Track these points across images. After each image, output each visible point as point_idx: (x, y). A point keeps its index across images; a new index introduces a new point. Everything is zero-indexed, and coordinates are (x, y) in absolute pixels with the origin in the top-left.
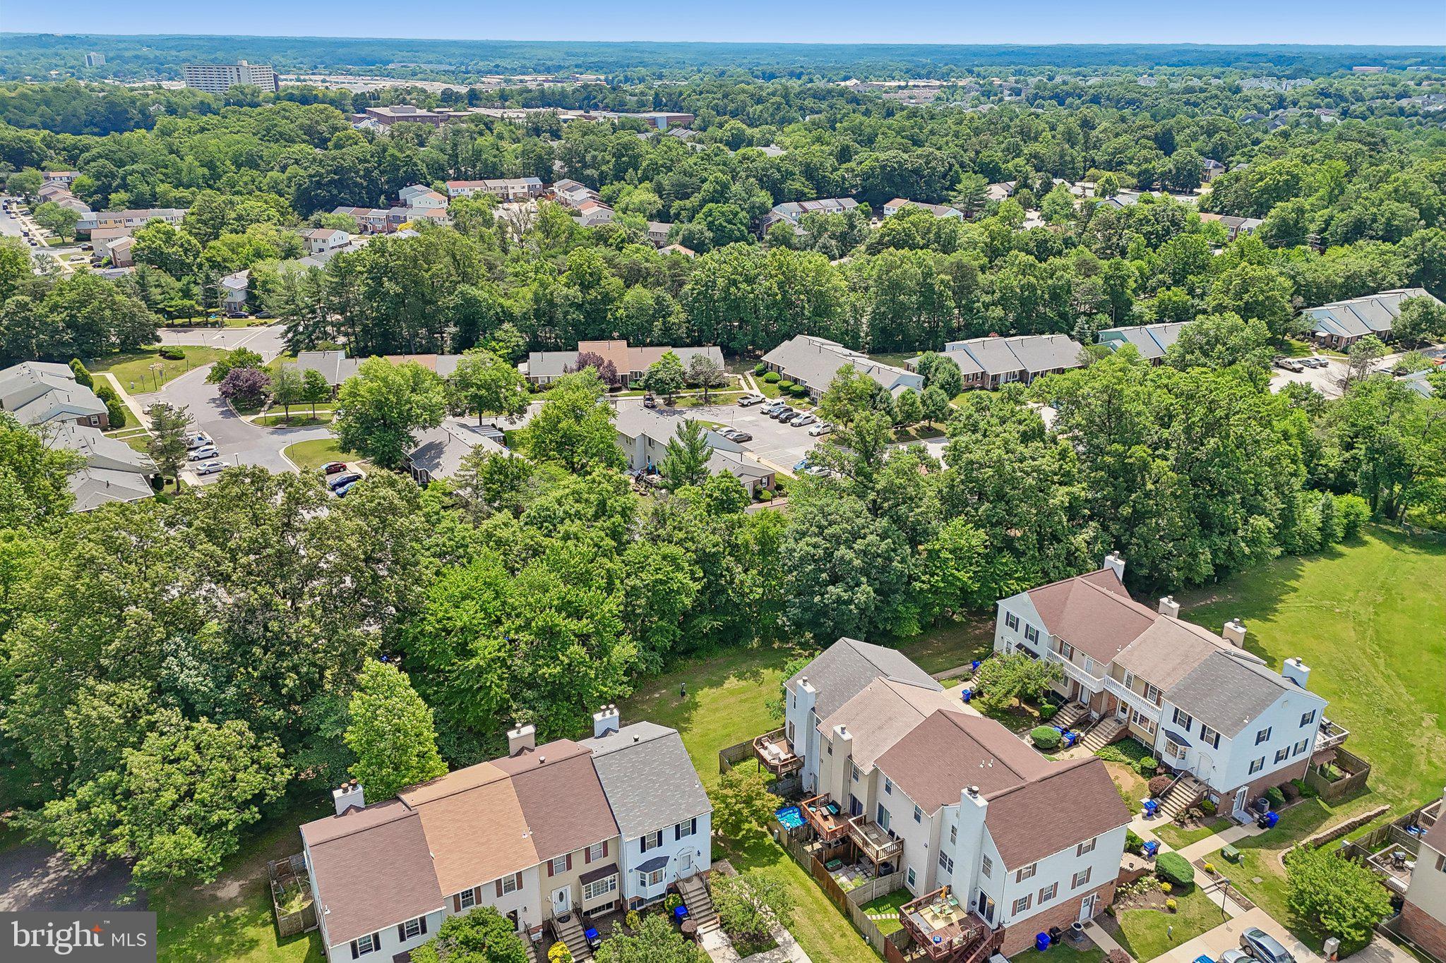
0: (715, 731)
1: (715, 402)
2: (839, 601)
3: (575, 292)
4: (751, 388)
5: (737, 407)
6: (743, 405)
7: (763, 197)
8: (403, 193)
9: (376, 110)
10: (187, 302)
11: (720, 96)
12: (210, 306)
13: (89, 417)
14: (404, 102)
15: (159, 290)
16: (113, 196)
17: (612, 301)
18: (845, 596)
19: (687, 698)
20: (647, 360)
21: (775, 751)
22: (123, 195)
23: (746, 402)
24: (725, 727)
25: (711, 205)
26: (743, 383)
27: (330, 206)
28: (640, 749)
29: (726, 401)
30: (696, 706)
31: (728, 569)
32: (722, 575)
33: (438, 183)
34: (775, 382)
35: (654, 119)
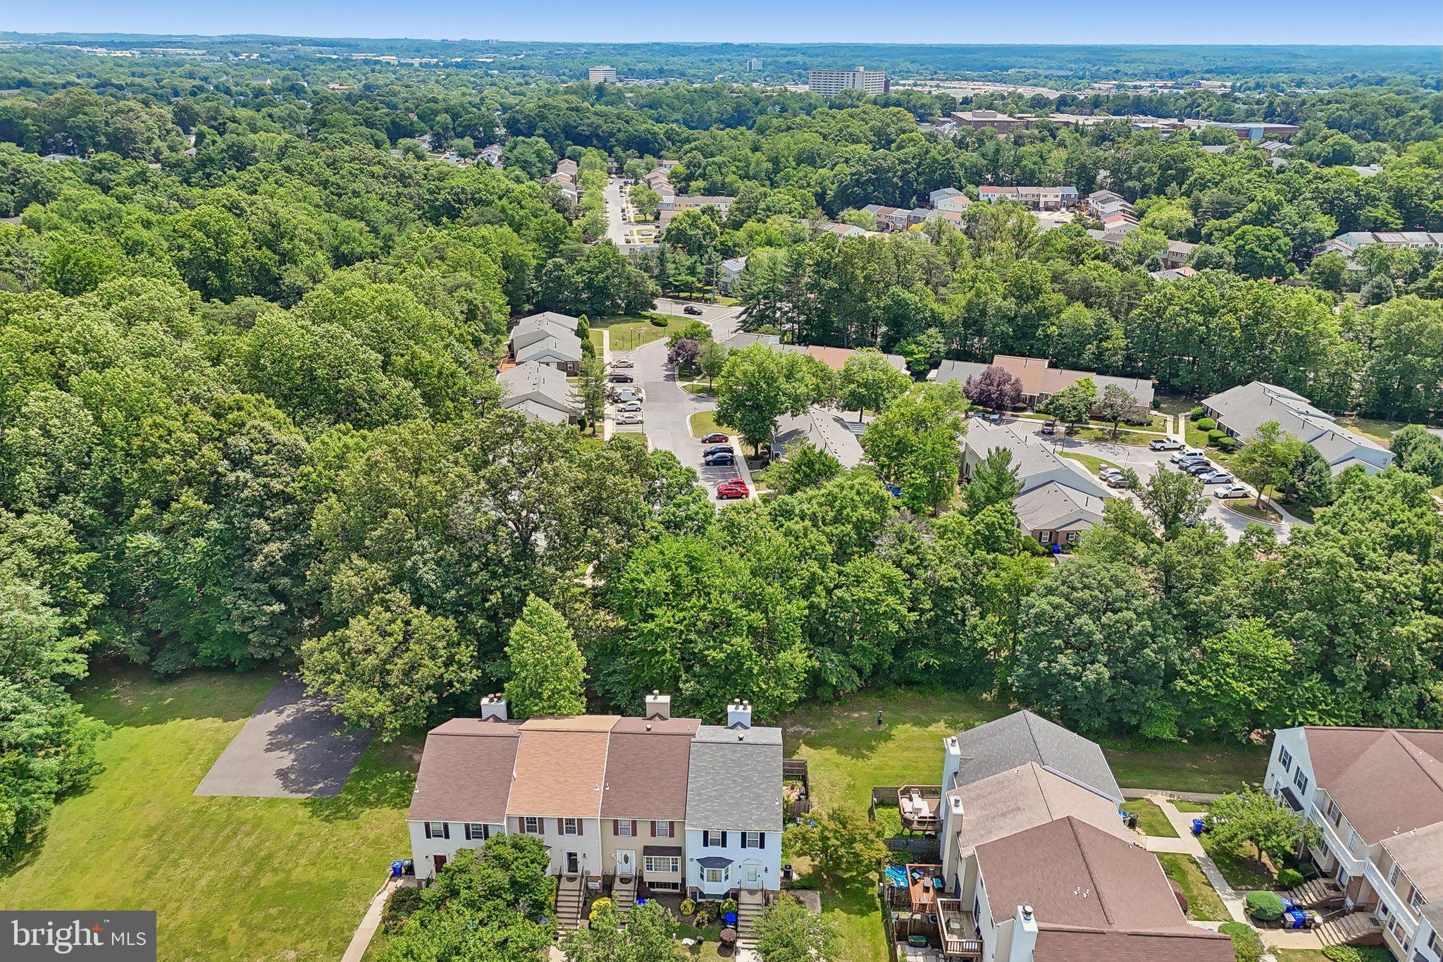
0: (893, 768)
1: (1123, 441)
2: (1064, 672)
3: (1011, 304)
4: (1176, 432)
5: (1147, 449)
6: (1154, 449)
7: (1324, 223)
8: (934, 196)
9: (959, 114)
10: (690, 279)
11: (1347, 106)
12: (708, 283)
13: (566, 363)
14: (990, 107)
15: (673, 266)
16: (693, 184)
17: (1047, 317)
18: (1073, 670)
19: (882, 727)
20: (1062, 382)
21: (918, 806)
22: (701, 183)
23: (1158, 446)
24: (905, 768)
25: (1250, 227)
26: (1170, 425)
27: (860, 203)
28: (739, 748)
29: (1137, 441)
30: (889, 737)
31: (963, 609)
32: (952, 613)
33: (971, 188)
34: (1207, 430)
35: (1249, 130)
